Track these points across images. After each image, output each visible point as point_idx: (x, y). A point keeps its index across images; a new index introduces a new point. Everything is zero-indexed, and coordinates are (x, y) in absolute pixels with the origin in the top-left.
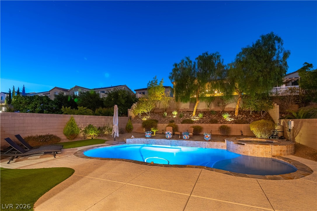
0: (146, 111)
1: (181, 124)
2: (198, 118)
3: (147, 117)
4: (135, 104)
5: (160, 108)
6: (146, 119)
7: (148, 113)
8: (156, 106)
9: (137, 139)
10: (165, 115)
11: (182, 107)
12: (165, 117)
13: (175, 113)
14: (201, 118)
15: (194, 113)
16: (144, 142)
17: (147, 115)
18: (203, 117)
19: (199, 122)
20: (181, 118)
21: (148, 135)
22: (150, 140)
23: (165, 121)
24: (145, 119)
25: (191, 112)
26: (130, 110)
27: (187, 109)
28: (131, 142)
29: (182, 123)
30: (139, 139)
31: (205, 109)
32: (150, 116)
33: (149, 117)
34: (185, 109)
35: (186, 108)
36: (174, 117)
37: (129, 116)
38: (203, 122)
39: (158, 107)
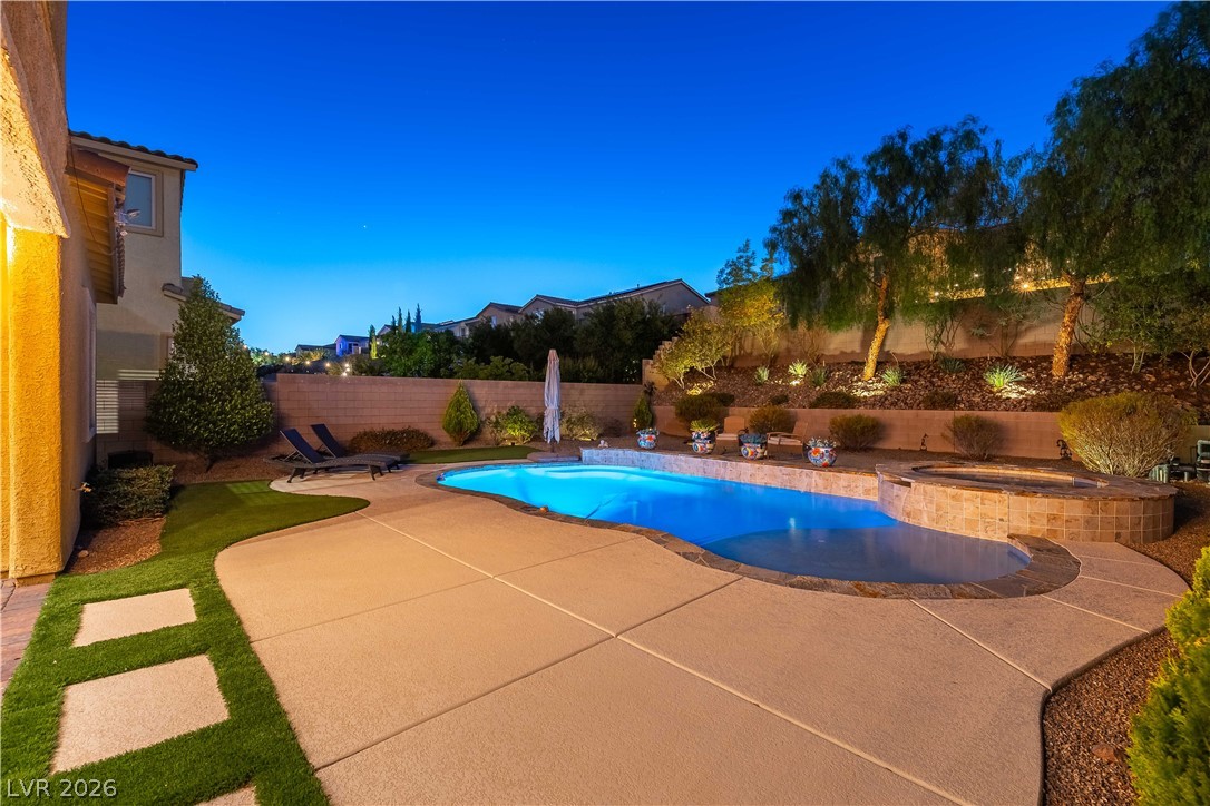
0: (700, 367)
1: (807, 410)
2: (882, 388)
3: (704, 385)
4: (667, 344)
5: (755, 353)
6: (699, 391)
7: (709, 370)
8: (741, 348)
9: (613, 452)
10: (759, 377)
11: (832, 347)
12: (760, 384)
13: (799, 369)
14: (894, 389)
15: (869, 370)
16: (633, 462)
17: (707, 380)
18: (904, 381)
19: (880, 402)
20: (818, 388)
21: (645, 441)
22: (648, 457)
23: (758, 397)
24: (696, 391)
25: (858, 366)
26: (651, 361)
27: (853, 352)
29: (813, 406)
30: (620, 452)
31: (924, 353)
32: (715, 382)
33: (709, 385)
34: (843, 353)
35: (849, 350)
36: (794, 383)
37: (644, 382)
38: (894, 404)
39: (748, 351)
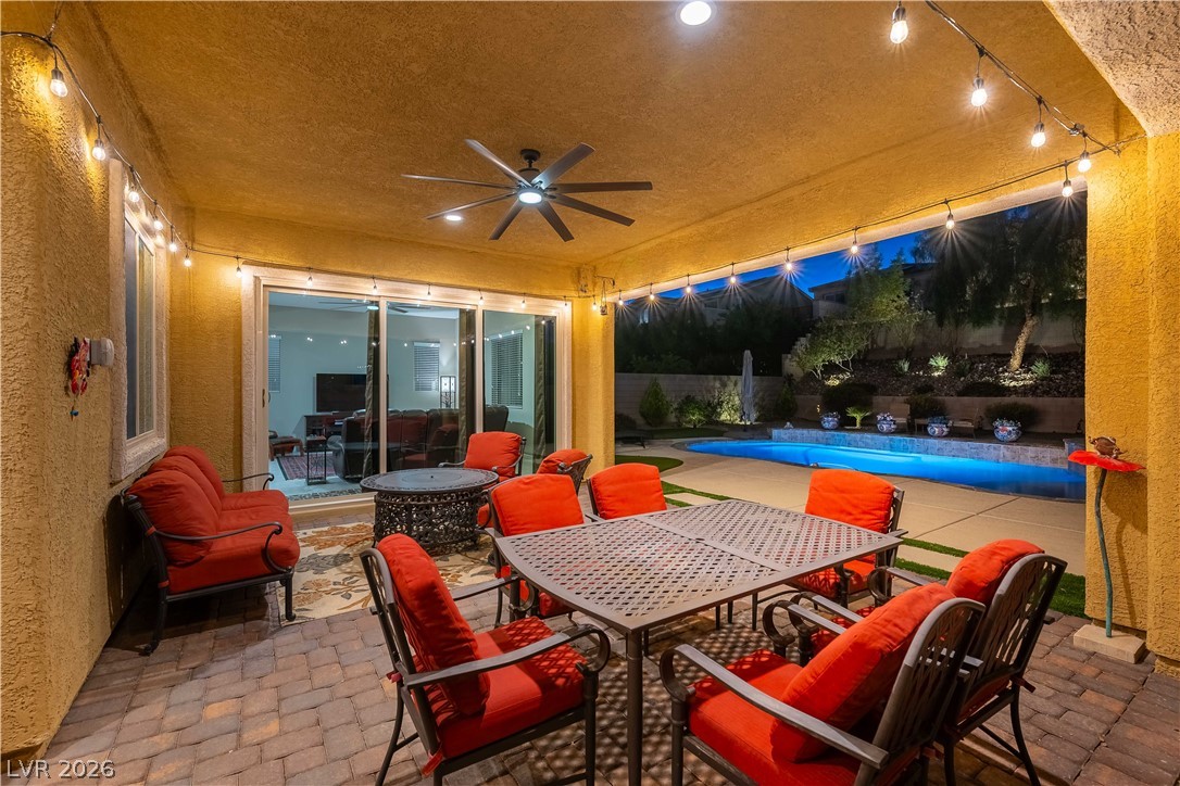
0: (837, 360)
1: (956, 398)
2: (1031, 379)
3: (841, 376)
4: (803, 340)
5: (889, 347)
6: (837, 382)
7: (845, 363)
8: (874, 342)
9: (799, 432)
10: (901, 369)
11: (971, 340)
12: (901, 375)
13: (941, 362)
14: (1043, 379)
15: (1015, 362)
16: (817, 440)
17: (843, 372)
18: (1053, 372)
19: (1031, 391)
20: (962, 379)
21: (828, 422)
22: (833, 436)
23: (901, 387)
24: (834, 382)
25: (1004, 359)
26: (789, 356)
27: (993, 345)
28: (785, 437)
29: (960, 394)
30: (805, 432)
31: (1072, 345)
32: (851, 373)
33: (847, 376)
34: (982, 346)
35: (989, 344)
36: (936, 374)
37: (784, 373)
38: (1047, 393)
39: (882, 345)
